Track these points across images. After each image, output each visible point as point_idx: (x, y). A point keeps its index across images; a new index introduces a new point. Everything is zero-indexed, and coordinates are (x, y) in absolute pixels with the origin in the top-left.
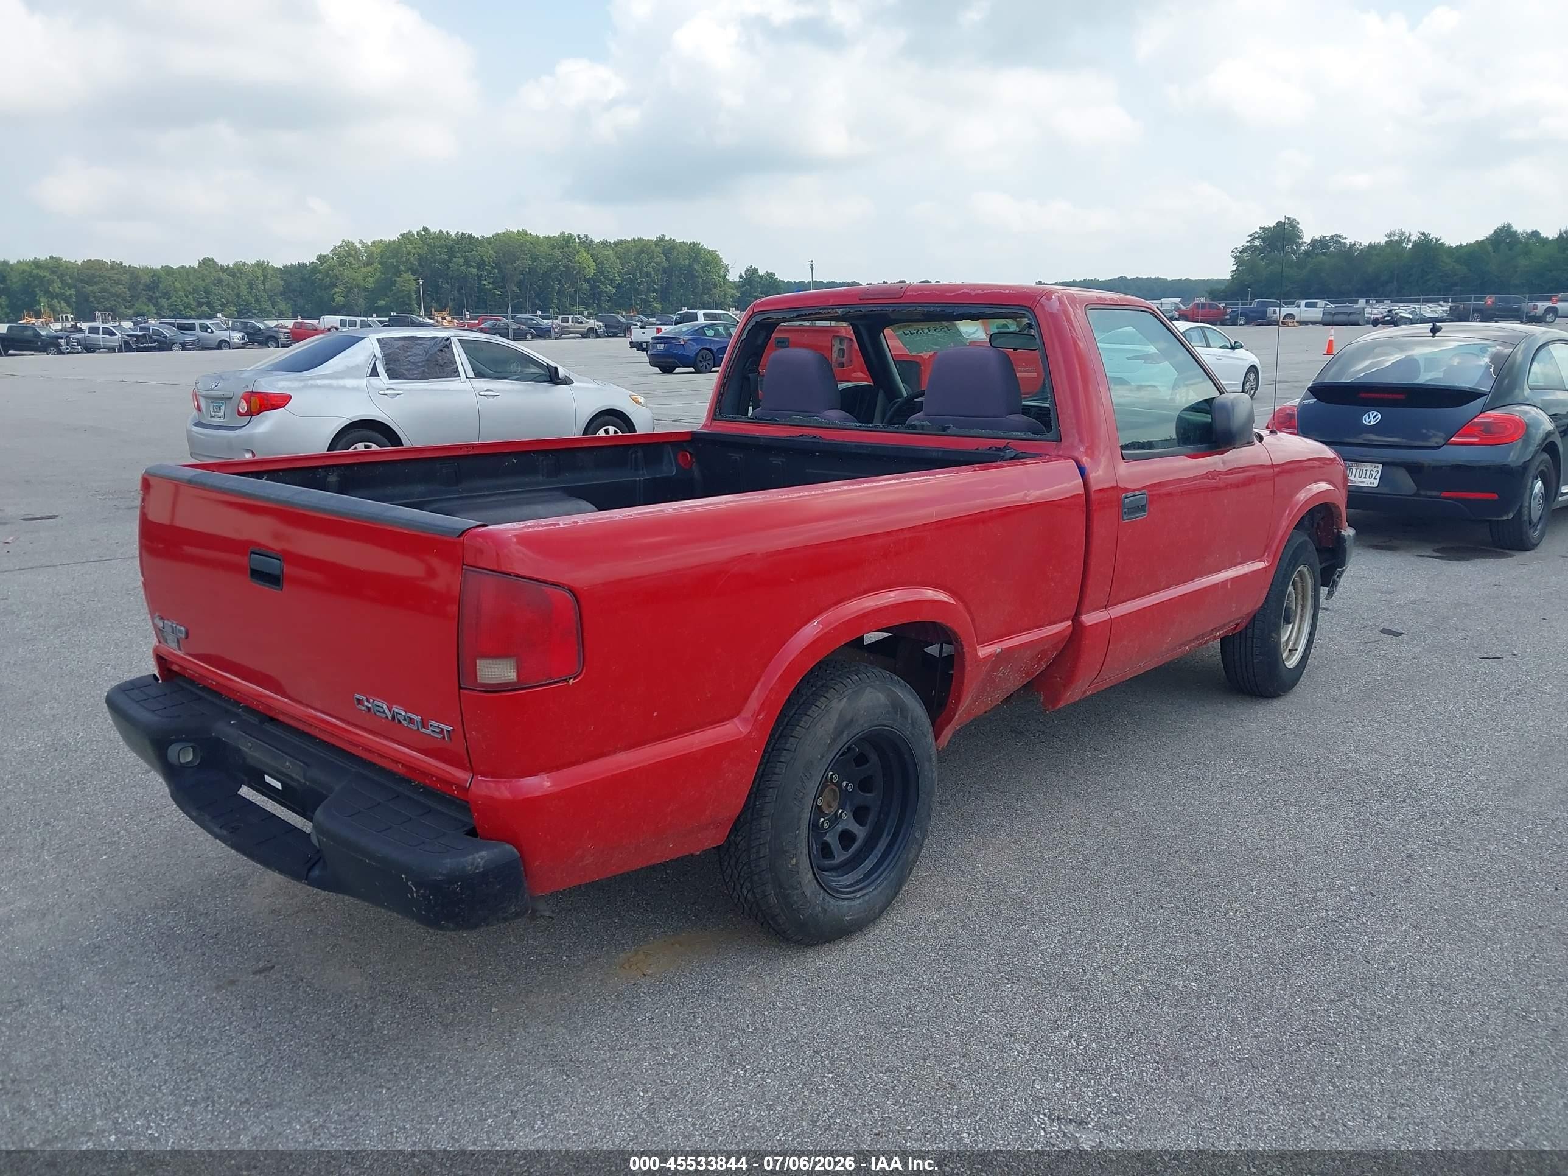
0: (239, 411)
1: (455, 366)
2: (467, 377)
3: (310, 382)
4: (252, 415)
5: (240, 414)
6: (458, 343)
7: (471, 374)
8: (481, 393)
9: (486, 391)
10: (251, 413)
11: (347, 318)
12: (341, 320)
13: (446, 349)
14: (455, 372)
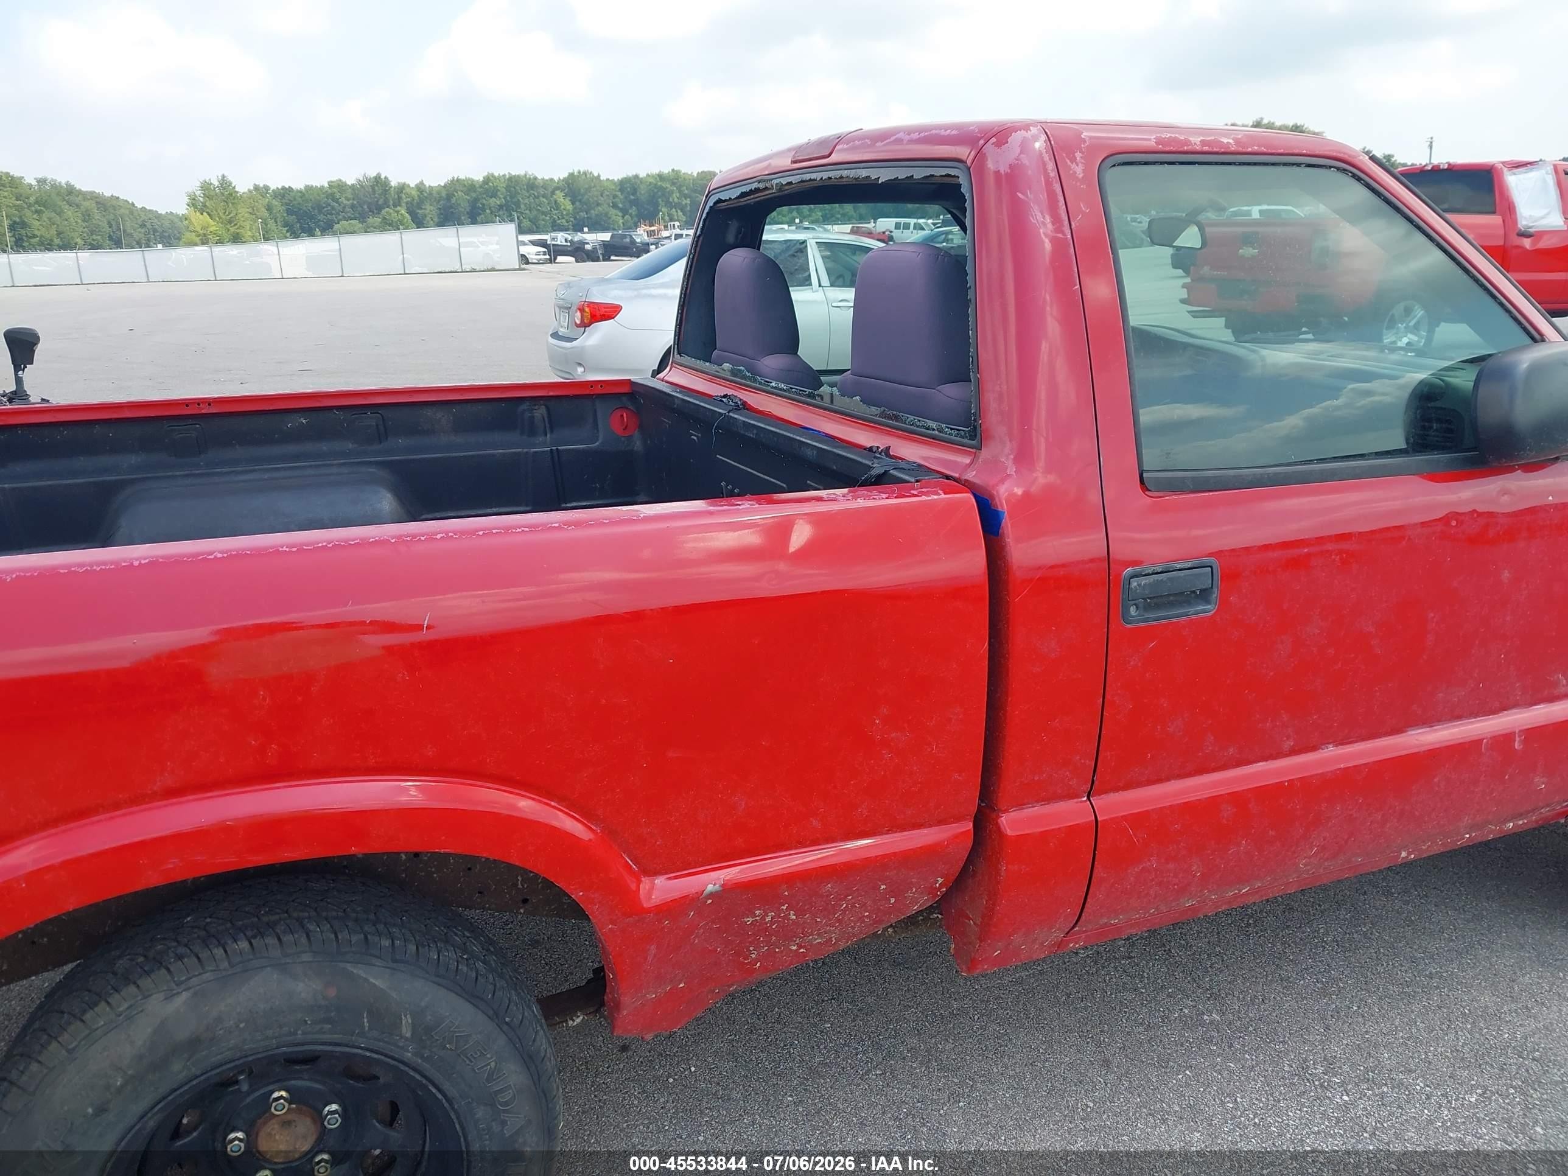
0: (576, 323)
1: (807, 274)
2: (820, 286)
3: (644, 292)
4: (585, 326)
5: (578, 326)
6: (815, 246)
7: (825, 281)
8: (834, 304)
9: (841, 301)
10: (585, 325)
11: (903, 220)
12: (896, 223)
13: (799, 254)
14: (807, 280)
